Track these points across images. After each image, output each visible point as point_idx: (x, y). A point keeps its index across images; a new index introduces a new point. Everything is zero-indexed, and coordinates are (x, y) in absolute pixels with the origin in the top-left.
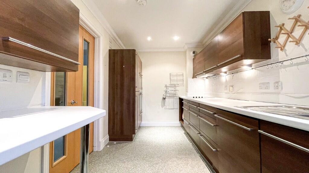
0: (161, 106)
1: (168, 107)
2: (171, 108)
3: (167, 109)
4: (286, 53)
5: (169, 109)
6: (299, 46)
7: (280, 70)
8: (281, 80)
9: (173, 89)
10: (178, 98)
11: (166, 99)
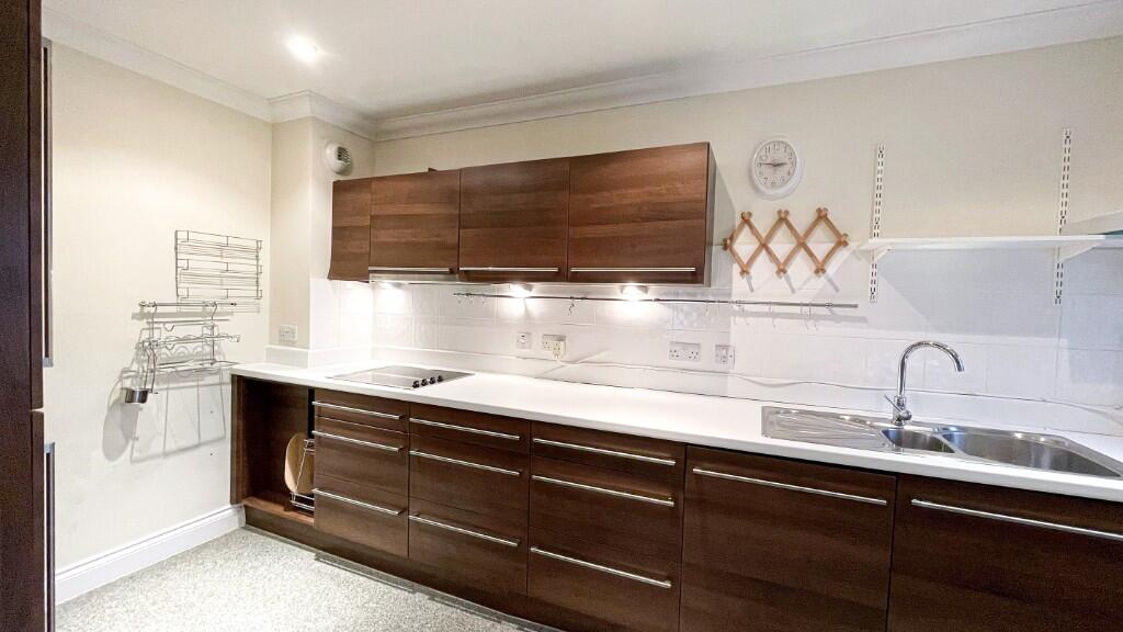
0: (99, 453)
1: (157, 448)
2: (183, 444)
3: (153, 457)
4: (750, 285)
5: (166, 454)
6: (781, 278)
7: (732, 318)
8: (733, 341)
9: (196, 331)
10: (227, 379)
11: (150, 396)
